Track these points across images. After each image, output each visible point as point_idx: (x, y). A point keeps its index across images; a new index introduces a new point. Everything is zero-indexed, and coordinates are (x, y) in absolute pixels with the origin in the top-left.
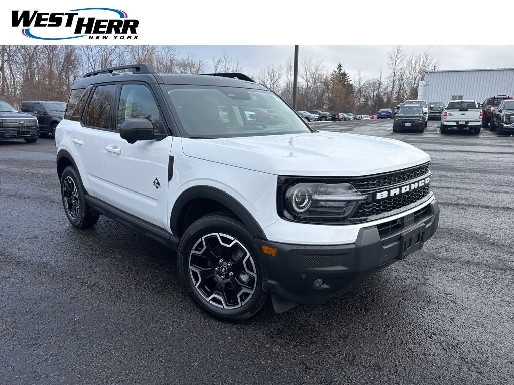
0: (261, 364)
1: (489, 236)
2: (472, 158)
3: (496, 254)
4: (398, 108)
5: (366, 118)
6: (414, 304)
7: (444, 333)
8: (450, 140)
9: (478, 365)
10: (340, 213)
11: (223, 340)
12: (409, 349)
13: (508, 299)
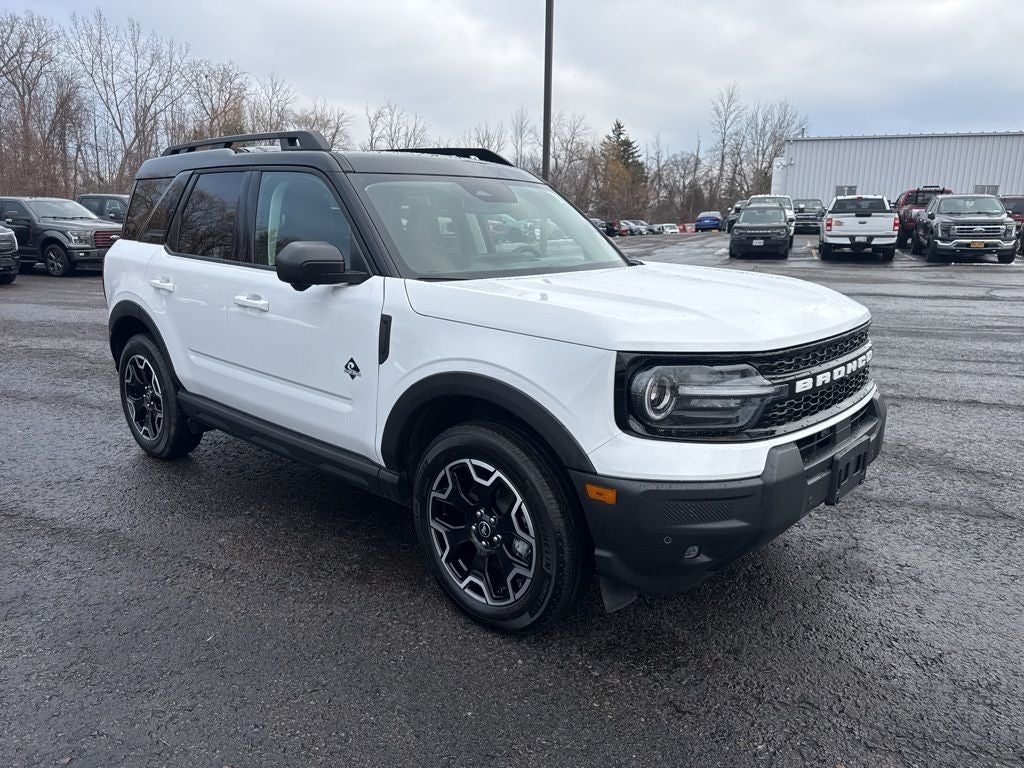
0: (592, 707)
1: (952, 455)
2: (888, 308)
3: (972, 488)
4: (738, 210)
5: (670, 229)
6: (847, 586)
7: (912, 636)
8: (840, 272)
9: (984, 692)
10: (730, 421)
11: (509, 667)
12: (856, 668)
13: (1011, 571)
